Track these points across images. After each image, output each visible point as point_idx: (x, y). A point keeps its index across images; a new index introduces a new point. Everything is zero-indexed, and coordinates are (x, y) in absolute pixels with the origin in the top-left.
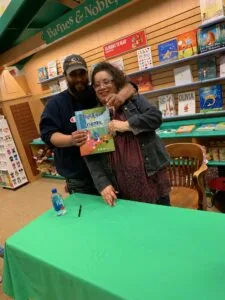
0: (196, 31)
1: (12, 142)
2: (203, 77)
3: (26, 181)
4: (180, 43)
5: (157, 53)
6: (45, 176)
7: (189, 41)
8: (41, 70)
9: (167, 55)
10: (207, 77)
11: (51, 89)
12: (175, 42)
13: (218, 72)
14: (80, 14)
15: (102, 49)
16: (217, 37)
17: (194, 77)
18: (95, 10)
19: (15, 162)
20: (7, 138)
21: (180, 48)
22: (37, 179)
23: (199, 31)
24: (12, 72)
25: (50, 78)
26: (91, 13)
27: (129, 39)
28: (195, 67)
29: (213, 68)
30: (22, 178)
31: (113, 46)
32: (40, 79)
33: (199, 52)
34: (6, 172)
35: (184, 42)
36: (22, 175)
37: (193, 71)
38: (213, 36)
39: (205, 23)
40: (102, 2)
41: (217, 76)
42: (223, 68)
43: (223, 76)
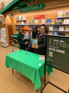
1: (6, 35)
2: (55, 30)
3: (8, 46)
4: (52, 20)
5: (46, 21)
6: (13, 45)
7: (54, 20)
8: (17, 17)
9: (49, 22)
11: (19, 23)
12: (51, 20)
14: (30, 8)
15: (34, 16)
16: (60, 21)
17: (53, 29)
19: (6, 40)
20: (5, 34)
22: (11, 46)
23: (56, 19)
24: (9, 16)
25: (19, 20)
26: (32, 9)
27: (41, 16)
29: (58, 28)
30: (7, 45)
31: (36, 16)
32: (17, 20)
33: (55, 24)
34: (3, 43)
36: (7, 44)
37: (53, 28)
38: (59, 21)
39: (58, 17)
41: (58, 30)
42: (60, 28)
43: (59, 30)
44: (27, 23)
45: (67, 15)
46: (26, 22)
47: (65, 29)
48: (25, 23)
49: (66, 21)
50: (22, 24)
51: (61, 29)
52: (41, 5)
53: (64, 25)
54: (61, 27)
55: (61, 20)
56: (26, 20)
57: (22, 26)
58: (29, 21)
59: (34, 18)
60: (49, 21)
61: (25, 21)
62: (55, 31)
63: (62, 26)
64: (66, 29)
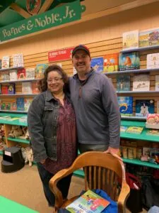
0: (118, 54)
2: (120, 89)
4: (106, 61)
7: (112, 60)
9: (96, 67)
10: (123, 89)
11: (3, 77)
12: (102, 59)
13: (131, 87)
14: (31, 24)
15: (47, 54)
16: (133, 62)
18: (43, 23)
21: (106, 64)
23: (120, 55)
25: (3, 69)
26: (40, 24)
28: (115, 80)
29: (128, 84)
33: (119, 70)
35: (109, 61)
38: (130, 61)
39: (124, 50)
40: (49, 18)
41: (131, 90)
42: (135, 84)
43: (135, 90)
44: (27, 74)
45: (156, 41)
46: (25, 72)
47: (152, 86)
48: (22, 77)
49: (155, 59)
50: (12, 80)
51: (141, 86)
52: (68, 7)
53: (147, 73)
54: (140, 80)
55: (138, 58)
56: (23, 66)
57: (13, 84)
58: (34, 69)
59: (47, 58)
60: (96, 63)
61: (20, 71)
62: (121, 92)
63: (142, 76)
64: (157, 84)
